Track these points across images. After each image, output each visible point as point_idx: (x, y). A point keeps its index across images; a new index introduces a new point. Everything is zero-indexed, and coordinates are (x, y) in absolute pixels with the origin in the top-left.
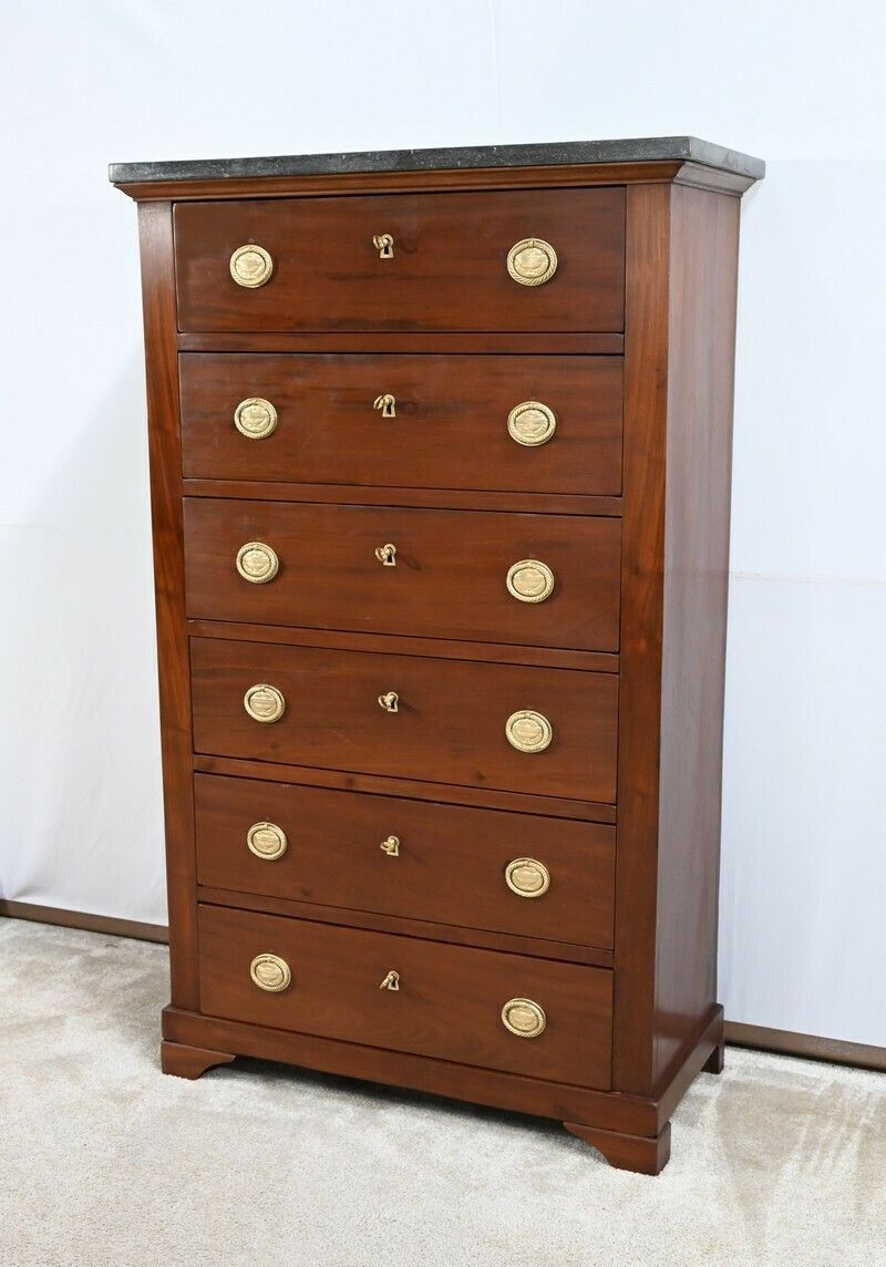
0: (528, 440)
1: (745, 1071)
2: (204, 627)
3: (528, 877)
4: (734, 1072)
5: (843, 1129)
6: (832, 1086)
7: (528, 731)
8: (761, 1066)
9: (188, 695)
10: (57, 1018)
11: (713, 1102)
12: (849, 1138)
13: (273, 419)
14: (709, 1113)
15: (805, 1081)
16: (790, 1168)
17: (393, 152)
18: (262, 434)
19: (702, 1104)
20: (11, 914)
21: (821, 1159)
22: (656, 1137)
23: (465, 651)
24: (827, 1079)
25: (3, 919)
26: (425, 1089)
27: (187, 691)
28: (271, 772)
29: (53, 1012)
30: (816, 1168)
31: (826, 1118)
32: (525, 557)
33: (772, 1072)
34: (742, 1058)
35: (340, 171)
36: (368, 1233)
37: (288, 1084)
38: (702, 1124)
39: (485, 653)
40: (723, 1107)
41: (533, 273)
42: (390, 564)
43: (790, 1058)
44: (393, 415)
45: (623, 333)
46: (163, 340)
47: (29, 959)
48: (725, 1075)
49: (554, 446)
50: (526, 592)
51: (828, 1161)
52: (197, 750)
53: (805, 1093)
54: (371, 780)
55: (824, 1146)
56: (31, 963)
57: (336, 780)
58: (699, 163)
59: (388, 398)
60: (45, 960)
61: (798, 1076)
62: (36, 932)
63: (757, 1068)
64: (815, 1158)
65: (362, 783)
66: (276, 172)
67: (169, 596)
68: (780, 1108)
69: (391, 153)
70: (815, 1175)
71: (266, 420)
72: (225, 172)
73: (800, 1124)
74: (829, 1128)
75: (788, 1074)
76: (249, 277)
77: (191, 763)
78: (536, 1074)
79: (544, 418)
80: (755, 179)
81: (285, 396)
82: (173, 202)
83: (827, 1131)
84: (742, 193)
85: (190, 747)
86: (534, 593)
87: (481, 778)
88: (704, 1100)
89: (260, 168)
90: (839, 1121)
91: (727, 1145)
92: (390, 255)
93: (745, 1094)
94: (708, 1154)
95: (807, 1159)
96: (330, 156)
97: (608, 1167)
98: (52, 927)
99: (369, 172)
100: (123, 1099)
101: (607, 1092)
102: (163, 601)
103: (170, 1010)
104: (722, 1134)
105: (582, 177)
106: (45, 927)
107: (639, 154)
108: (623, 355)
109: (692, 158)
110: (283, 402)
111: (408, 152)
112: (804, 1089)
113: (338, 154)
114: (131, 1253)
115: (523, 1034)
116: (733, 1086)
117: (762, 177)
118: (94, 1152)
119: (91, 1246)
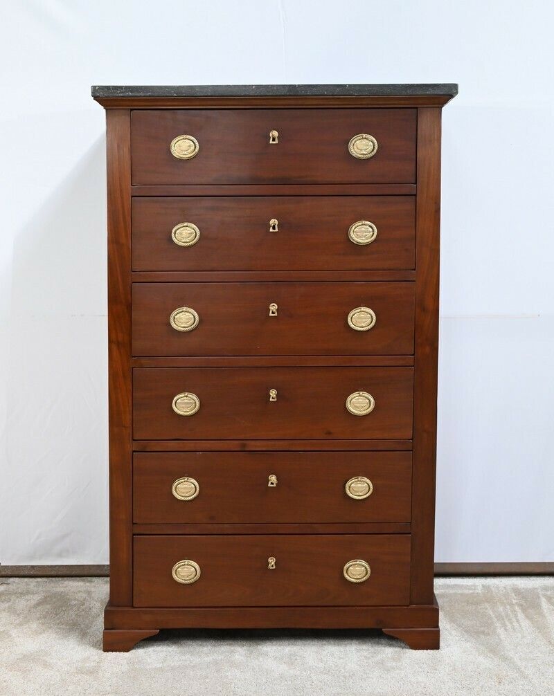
0: (361, 241)
2: (143, 361)
3: (359, 488)
5: (508, 607)
6: (483, 587)
7: (360, 403)
9: (130, 404)
12: (515, 611)
13: (197, 235)
15: (468, 587)
17: (284, 85)
18: (190, 244)
21: (511, 623)
22: (438, 627)
23: (322, 361)
24: (477, 584)
26: (293, 626)
27: (130, 401)
28: (190, 445)
30: (513, 628)
31: (495, 603)
32: (359, 306)
35: (251, 94)
37: (190, 642)
39: (333, 361)
41: (364, 152)
42: (273, 315)
44: (276, 230)
45: (416, 183)
46: (121, 191)
49: (376, 244)
50: (360, 325)
51: (515, 624)
52: (135, 439)
53: (474, 593)
54: (258, 443)
55: (506, 617)
57: (233, 445)
59: (274, 221)
65: (253, 446)
67: (118, 344)
68: (469, 603)
70: (515, 632)
71: (193, 236)
72: (174, 93)
73: (486, 609)
74: (501, 608)
76: (183, 153)
77: (130, 447)
78: (365, 604)
79: (371, 229)
81: (204, 222)
82: (131, 110)
83: (501, 610)
85: (131, 436)
86: (364, 325)
87: (329, 433)
90: (503, 603)
92: (276, 142)
95: (504, 625)
97: (411, 650)
100: (92, 672)
101: (408, 606)
102: (115, 348)
103: (109, 608)
105: (396, 102)
107: (430, 92)
108: (415, 195)
110: (204, 225)
111: (294, 86)
112: (471, 591)
115: (358, 581)
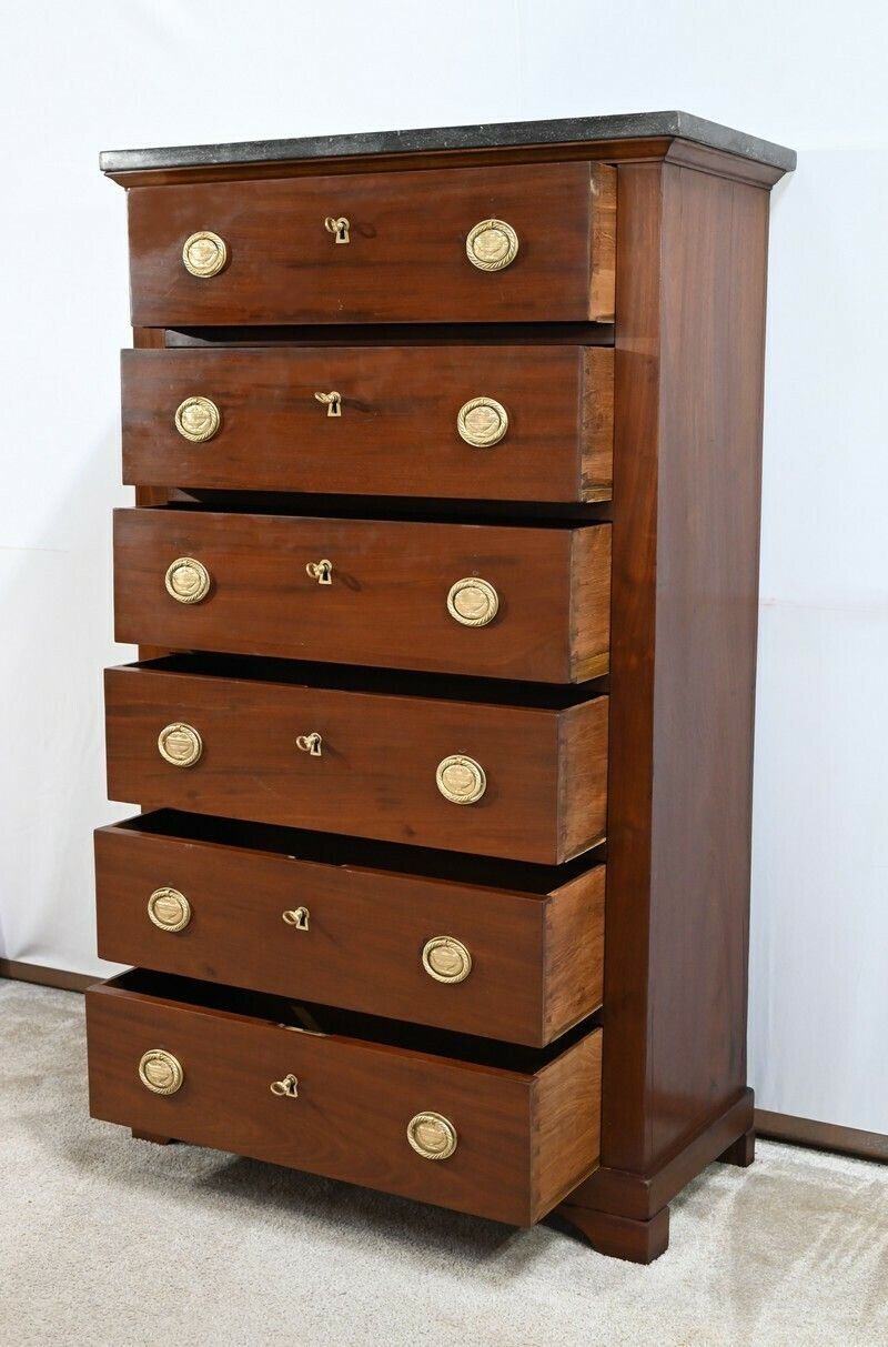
0: (480, 440)
1: (777, 1165)
4: (764, 1166)
5: (872, 1229)
6: (871, 1186)
7: (459, 779)
8: (797, 1161)
10: (35, 1078)
11: (732, 1195)
13: (214, 420)
14: (725, 1206)
15: (842, 1179)
16: (800, 1265)
18: (202, 436)
19: (719, 1196)
20: (13, 976)
21: (838, 1258)
22: (647, 1220)
24: (868, 1178)
25: (4, 981)
29: (31, 1072)
30: (830, 1266)
31: (856, 1216)
32: (468, 575)
33: (807, 1168)
34: (776, 1153)
35: (328, 154)
36: (312, 1304)
38: (713, 1216)
40: (742, 1200)
41: (492, 258)
42: (325, 582)
43: (832, 1155)
44: (339, 414)
47: (21, 1019)
48: (753, 1169)
49: (505, 447)
50: (469, 615)
51: (847, 1260)
53: (839, 1191)
55: (845, 1245)
56: (20, 1024)
58: (695, 142)
59: (334, 395)
60: (37, 1021)
61: (836, 1173)
62: (34, 994)
63: (792, 1163)
64: (832, 1258)
66: (264, 156)
68: (807, 1205)
69: (378, 135)
70: (827, 1273)
71: (208, 420)
72: (214, 158)
73: (826, 1222)
74: (858, 1227)
75: (825, 1171)
76: (202, 266)
79: (495, 415)
80: (785, 171)
81: (228, 395)
83: (853, 1230)
84: (771, 186)
86: (477, 616)
88: (722, 1192)
89: (248, 153)
90: (870, 1221)
91: (735, 1238)
92: (346, 240)
93: (771, 1189)
94: (712, 1246)
95: (823, 1256)
96: (318, 139)
98: (53, 991)
99: (355, 155)
104: (733, 1227)
106: (46, 990)
107: (627, 131)
109: (681, 134)
110: (225, 401)
111: (394, 134)
112: (839, 1186)
113: (325, 137)
114: (50, 1310)
115: (431, 1155)
116: (760, 1180)
117: (793, 168)
118: (38, 1209)
119: (9, 1300)
